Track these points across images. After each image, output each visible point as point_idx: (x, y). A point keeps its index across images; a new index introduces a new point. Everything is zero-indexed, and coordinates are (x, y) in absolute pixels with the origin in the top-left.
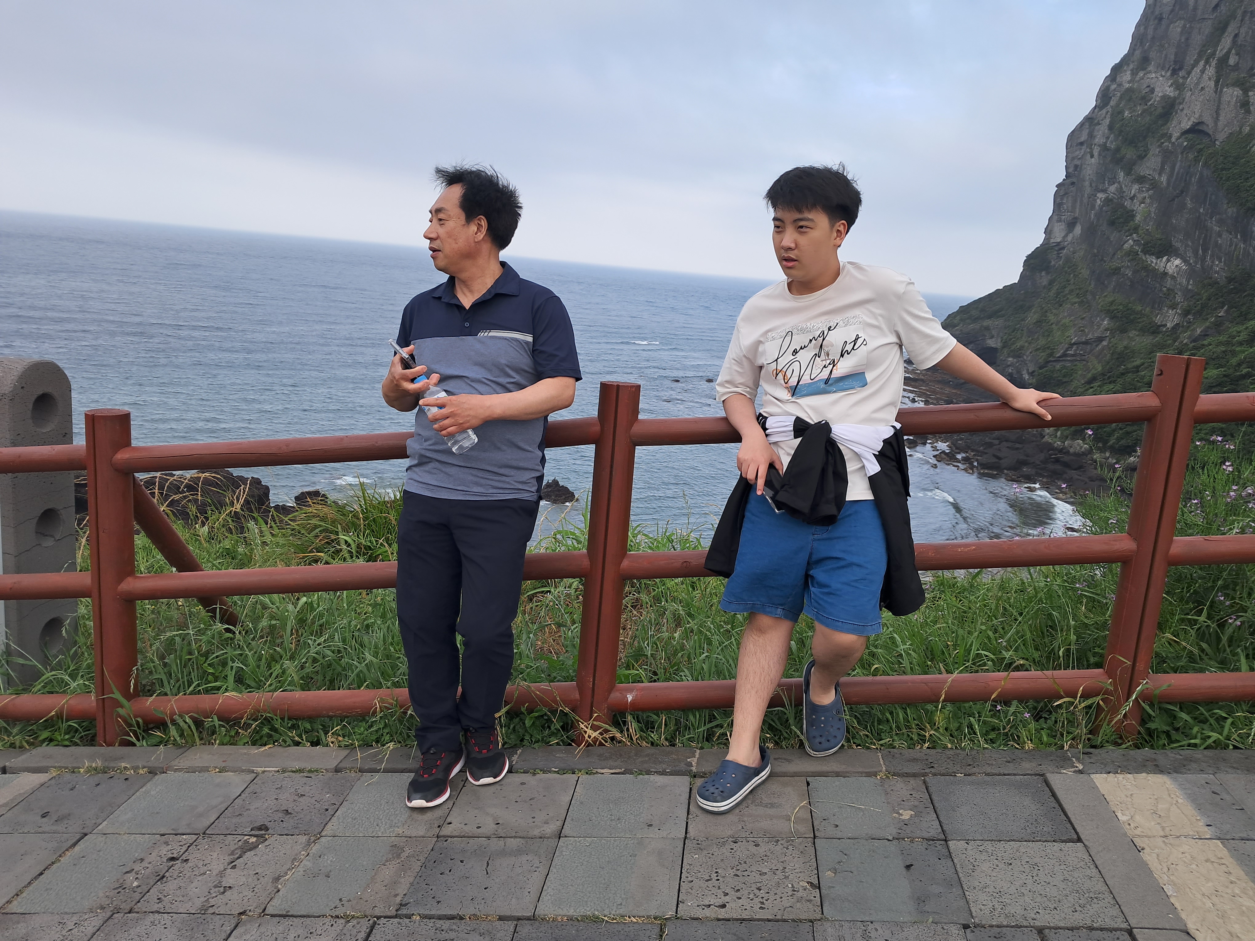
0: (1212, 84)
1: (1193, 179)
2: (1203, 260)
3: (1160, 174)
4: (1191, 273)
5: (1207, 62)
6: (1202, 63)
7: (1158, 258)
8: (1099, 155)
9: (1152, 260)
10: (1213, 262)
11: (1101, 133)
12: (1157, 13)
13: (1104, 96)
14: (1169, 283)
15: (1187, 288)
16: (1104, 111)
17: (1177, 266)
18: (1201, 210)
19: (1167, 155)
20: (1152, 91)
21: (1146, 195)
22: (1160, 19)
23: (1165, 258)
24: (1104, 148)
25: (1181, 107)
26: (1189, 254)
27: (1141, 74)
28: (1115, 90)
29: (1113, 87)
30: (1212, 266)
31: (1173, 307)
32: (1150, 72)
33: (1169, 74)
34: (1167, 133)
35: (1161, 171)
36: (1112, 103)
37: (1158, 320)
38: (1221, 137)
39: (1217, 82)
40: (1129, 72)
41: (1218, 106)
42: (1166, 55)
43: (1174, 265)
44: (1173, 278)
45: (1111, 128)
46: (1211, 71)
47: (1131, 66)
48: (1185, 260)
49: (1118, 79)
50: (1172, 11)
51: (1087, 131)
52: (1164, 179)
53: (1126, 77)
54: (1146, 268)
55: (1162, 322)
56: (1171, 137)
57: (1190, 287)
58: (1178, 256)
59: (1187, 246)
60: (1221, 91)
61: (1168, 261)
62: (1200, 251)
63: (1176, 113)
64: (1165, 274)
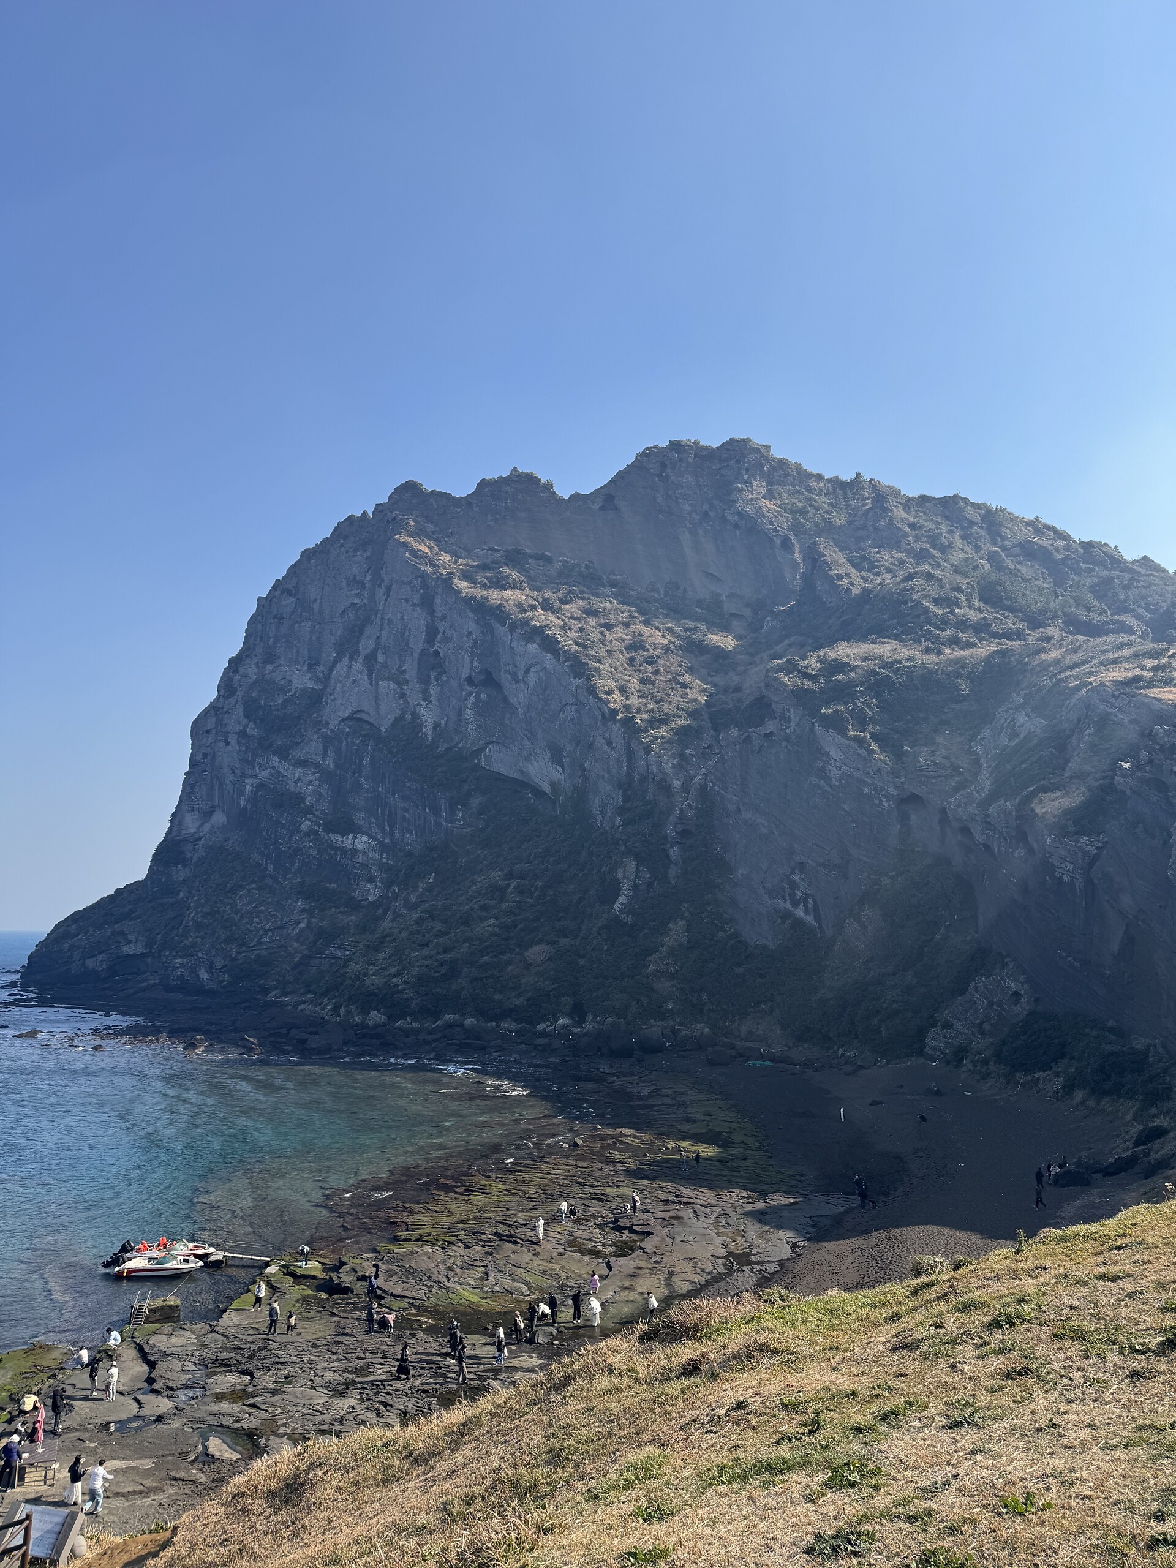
0: (366, 678)
1: (364, 762)
2: (392, 834)
3: (324, 759)
4: (382, 848)
5: (351, 659)
6: (346, 660)
7: (343, 836)
8: (239, 742)
9: (336, 838)
10: (403, 836)
11: (235, 721)
12: (275, 612)
13: (227, 686)
14: (360, 858)
15: (381, 861)
16: (232, 700)
17: (365, 842)
18: (380, 789)
19: (327, 741)
20: (290, 682)
21: (312, 778)
22: (282, 619)
23: (351, 835)
24: (243, 734)
25: (332, 697)
26: (375, 830)
27: (270, 667)
28: (239, 681)
29: (237, 678)
30: (402, 840)
31: (371, 880)
32: (280, 665)
33: (305, 668)
34: (321, 721)
35: (325, 755)
36: (240, 693)
37: (356, 895)
38: (385, 725)
39: (370, 676)
40: (253, 666)
41: (376, 697)
42: (298, 651)
43: (361, 842)
44: (364, 853)
45: (247, 716)
46: (358, 665)
47: (255, 660)
48: (370, 836)
49: (241, 670)
50: (293, 612)
51: (214, 719)
52: (329, 763)
53: (251, 670)
54: (331, 846)
55: (363, 896)
56: (327, 723)
57: (384, 860)
58: (364, 833)
59: (370, 823)
60: (377, 684)
61: (355, 838)
62: (387, 827)
63: (327, 703)
64: (355, 851)
